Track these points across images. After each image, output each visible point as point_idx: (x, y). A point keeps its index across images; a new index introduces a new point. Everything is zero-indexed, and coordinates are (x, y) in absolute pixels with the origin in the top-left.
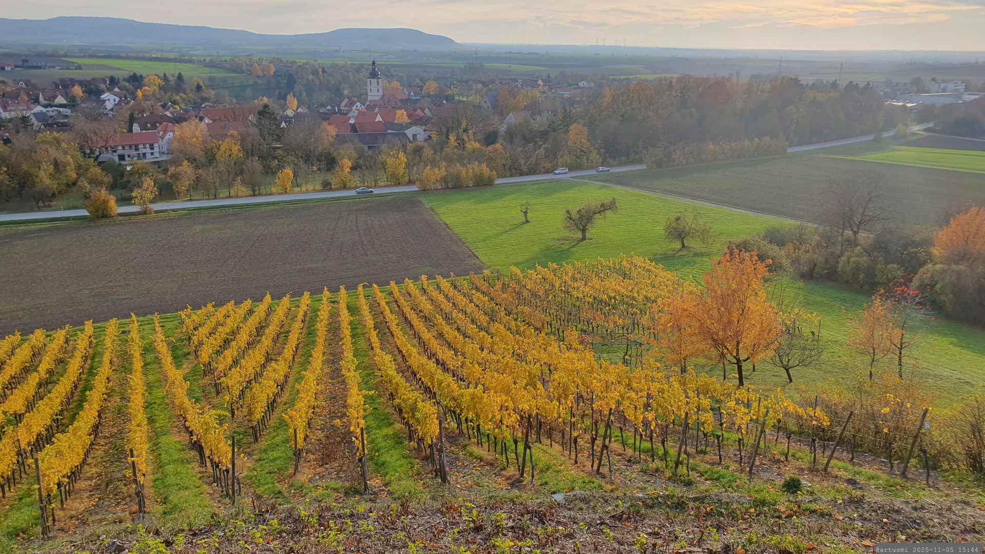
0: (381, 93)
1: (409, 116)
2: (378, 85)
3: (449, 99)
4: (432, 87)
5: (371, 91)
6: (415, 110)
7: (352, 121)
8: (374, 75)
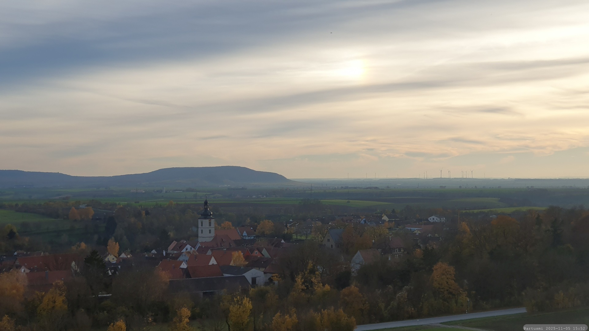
0: (213, 234)
1: (247, 258)
2: (210, 225)
3: (287, 238)
4: (267, 225)
5: (202, 232)
6: (252, 251)
7: (184, 266)
8: (206, 215)
